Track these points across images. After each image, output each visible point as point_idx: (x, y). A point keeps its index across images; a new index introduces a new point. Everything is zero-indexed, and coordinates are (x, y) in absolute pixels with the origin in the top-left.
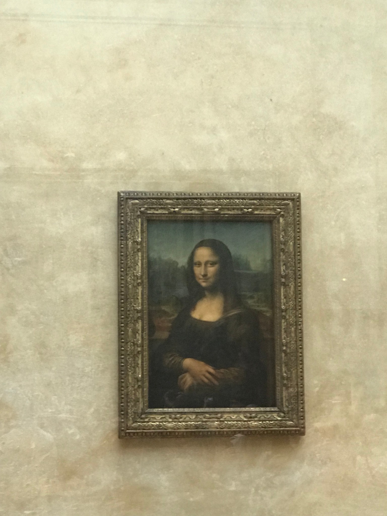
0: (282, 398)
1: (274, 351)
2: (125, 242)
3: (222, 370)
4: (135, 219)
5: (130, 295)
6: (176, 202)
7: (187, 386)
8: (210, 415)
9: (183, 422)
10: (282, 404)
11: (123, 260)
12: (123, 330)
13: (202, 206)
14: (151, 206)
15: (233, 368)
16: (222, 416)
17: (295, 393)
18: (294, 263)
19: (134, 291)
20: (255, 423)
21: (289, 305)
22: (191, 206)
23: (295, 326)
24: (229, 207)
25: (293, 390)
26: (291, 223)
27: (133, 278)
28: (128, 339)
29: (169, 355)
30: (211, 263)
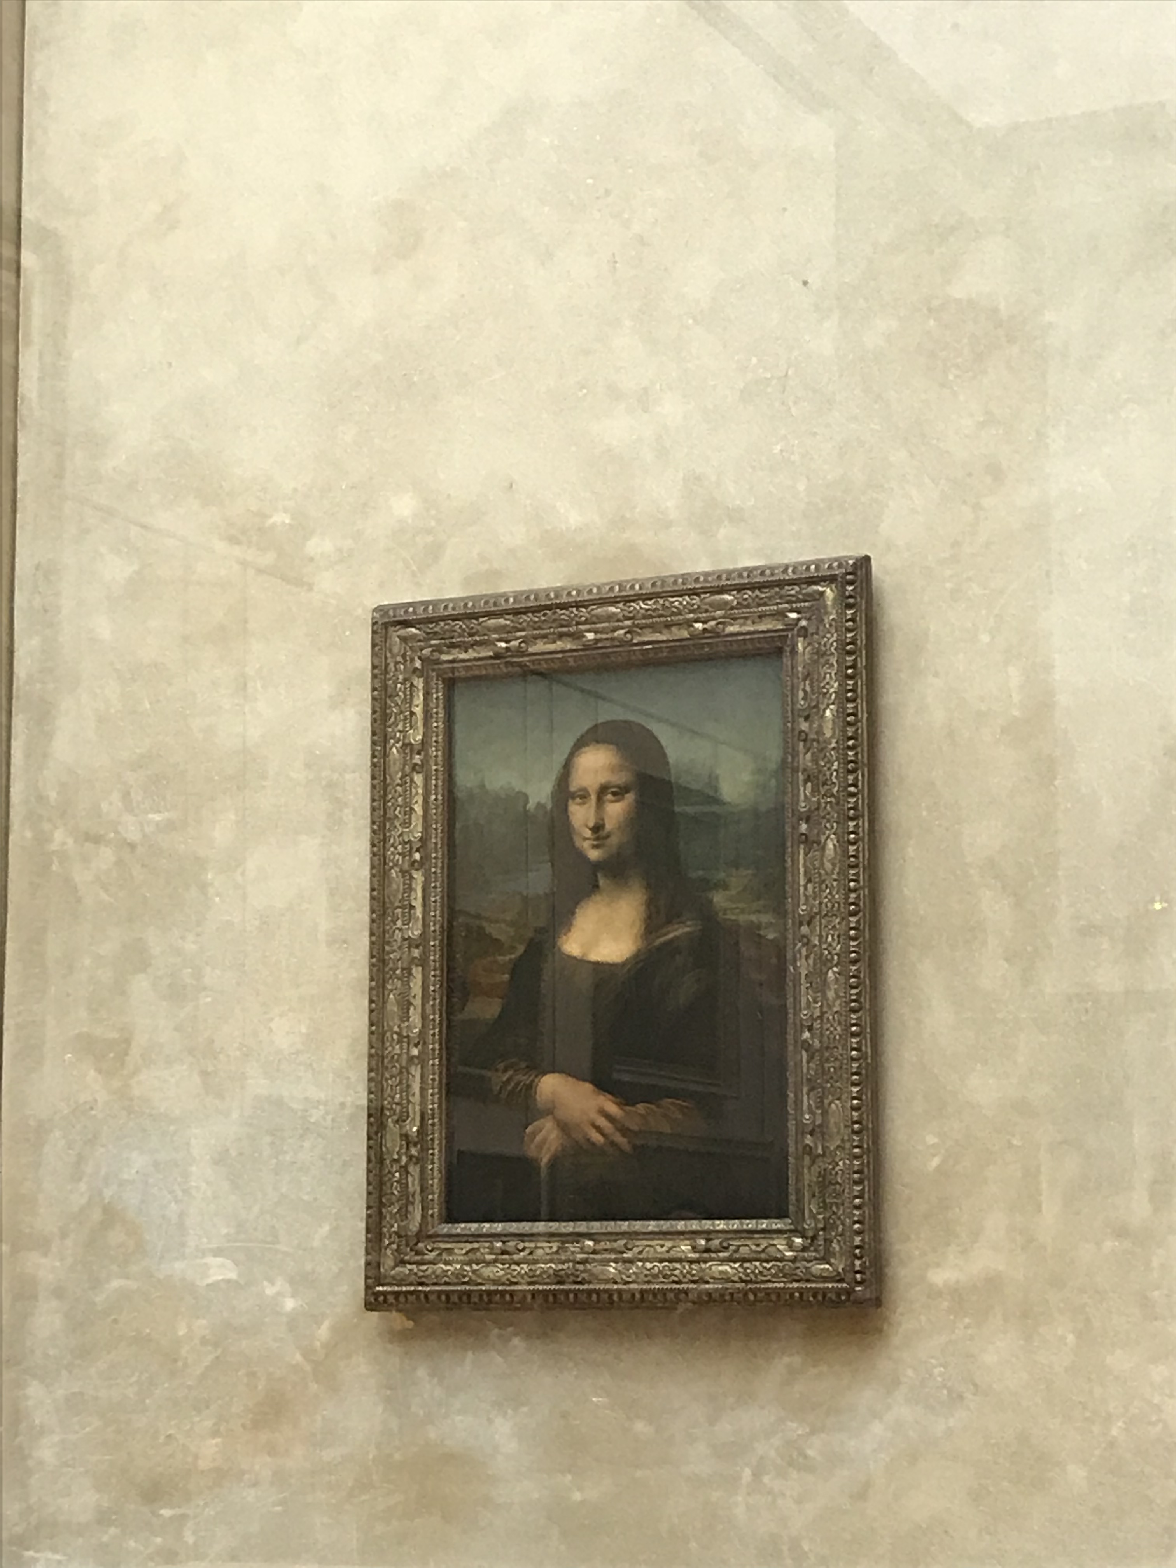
0: (798, 1191)
1: (783, 1046)
2: (381, 748)
3: (641, 1108)
4: (408, 680)
5: (392, 898)
6: (513, 621)
7: (544, 1159)
8: (597, 1241)
9: (526, 1261)
10: (802, 1209)
13: (582, 627)
14: (448, 641)
15: (670, 1100)
16: (630, 1246)
17: (837, 1173)
18: (835, 774)
19: (401, 887)
20: (721, 1268)
21: (821, 904)
22: (552, 630)
23: (836, 966)
24: (654, 620)
25: (829, 1164)
26: (828, 653)
27: (400, 848)
28: (386, 1024)
29: (503, 1066)
30: (614, 790)
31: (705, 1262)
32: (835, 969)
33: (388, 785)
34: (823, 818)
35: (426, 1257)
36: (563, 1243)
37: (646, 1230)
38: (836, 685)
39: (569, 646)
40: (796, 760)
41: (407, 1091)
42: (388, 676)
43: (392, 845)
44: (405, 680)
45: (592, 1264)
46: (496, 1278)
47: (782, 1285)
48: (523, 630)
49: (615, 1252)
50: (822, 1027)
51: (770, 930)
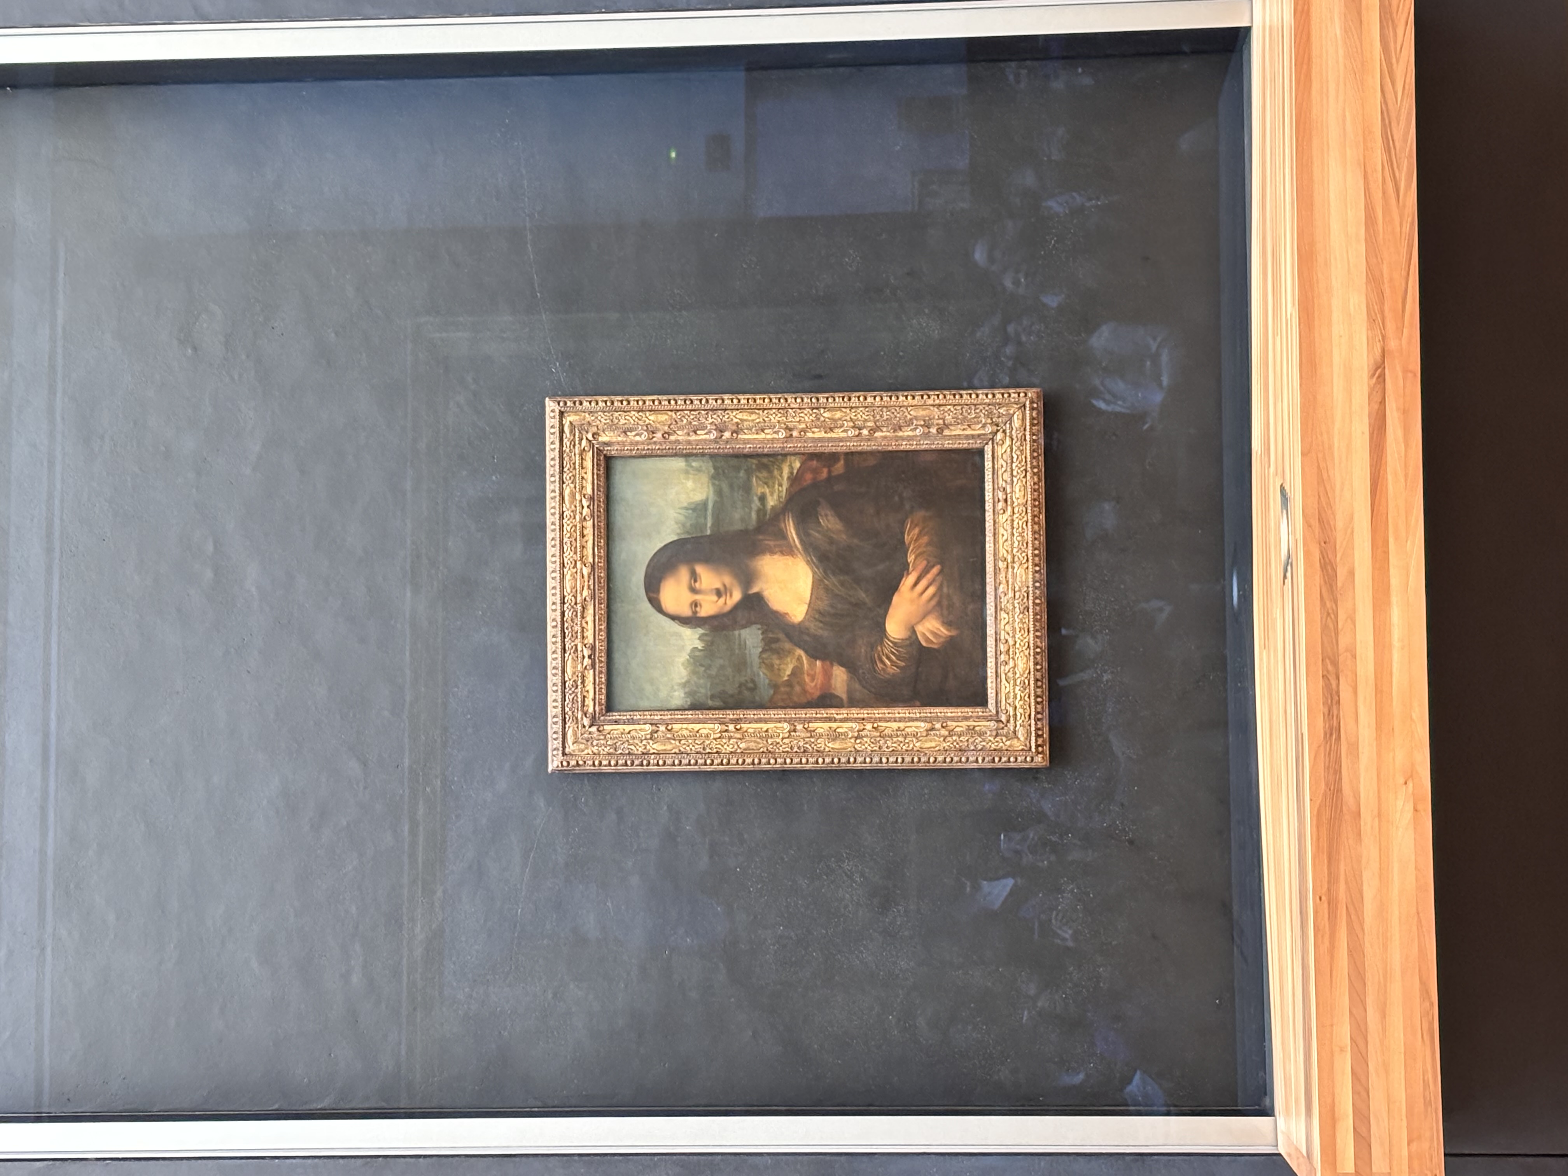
0: (967, 437)
1: (872, 453)
2: (653, 757)
3: (911, 558)
4: (605, 736)
5: (761, 746)
6: (570, 654)
7: (944, 631)
8: (1000, 584)
9: (1014, 636)
10: (979, 435)
11: (690, 761)
12: (830, 760)
13: (579, 599)
14: (580, 706)
15: (906, 536)
16: (1003, 559)
17: (956, 409)
19: (753, 739)
20: (1017, 490)
21: (779, 422)
22: (578, 624)
24: (578, 545)
25: (949, 415)
26: (611, 418)
27: (724, 741)
28: (849, 749)
29: (880, 665)
30: (693, 582)
31: (1013, 502)
32: (822, 411)
33: (680, 750)
34: (721, 420)
36: (1001, 609)
37: (992, 549)
38: (633, 413)
39: (591, 611)
41: (897, 731)
43: (723, 746)
44: (605, 739)
45: (1016, 585)
46: (1025, 659)
47: (1028, 448)
48: (576, 646)
49: (1007, 571)
50: (859, 421)
51: (793, 465)
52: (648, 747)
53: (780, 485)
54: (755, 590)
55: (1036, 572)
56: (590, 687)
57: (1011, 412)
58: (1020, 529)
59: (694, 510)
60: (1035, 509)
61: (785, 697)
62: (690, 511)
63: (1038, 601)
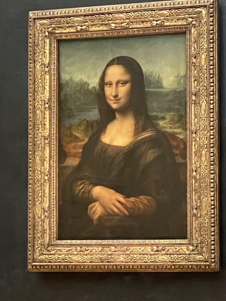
0: (192, 230)
2: (33, 65)
3: (132, 199)
5: (38, 121)
6: (83, 19)
8: (116, 247)
9: (89, 254)
10: (192, 236)
11: (32, 85)
14: (58, 26)
15: (143, 196)
16: (128, 249)
17: (205, 223)
18: (205, 78)
19: (41, 117)
20: (163, 257)
21: (200, 126)
22: (98, 22)
23: (206, 148)
24: (137, 20)
25: (202, 220)
26: (203, 34)
27: (40, 102)
28: (35, 167)
29: (79, 183)
30: (122, 82)
31: (156, 255)
32: (205, 150)
33: (36, 79)
34: (201, 94)
35: (51, 252)
36: (103, 248)
37: (134, 243)
38: (206, 46)
39: (105, 28)
40: (191, 72)
41: (44, 193)
42: (35, 38)
43: (37, 101)
44: (42, 40)
45: (114, 256)
46: (78, 260)
47: (185, 263)
48: (87, 22)
49: (123, 251)
50: (200, 171)
51: (181, 135)
52: (37, 63)
53: (170, 128)
54: (117, 115)
55: (121, 267)
56: (68, 30)
57: (204, 254)
58: (142, 258)
59: (158, 82)
60: (153, 266)
61: (65, 133)
62: (157, 79)
63: (106, 267)
